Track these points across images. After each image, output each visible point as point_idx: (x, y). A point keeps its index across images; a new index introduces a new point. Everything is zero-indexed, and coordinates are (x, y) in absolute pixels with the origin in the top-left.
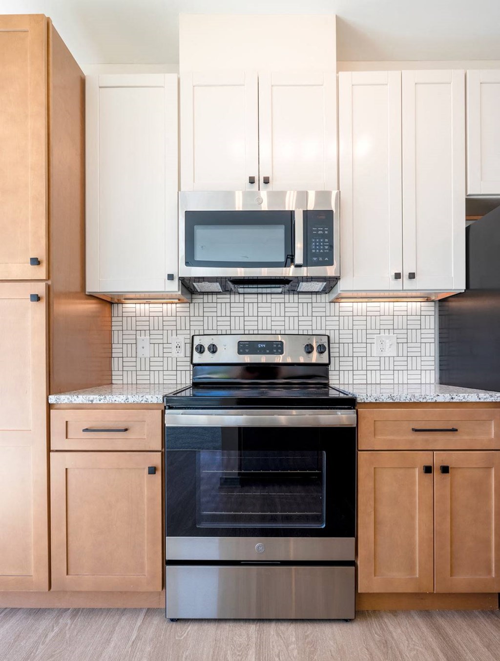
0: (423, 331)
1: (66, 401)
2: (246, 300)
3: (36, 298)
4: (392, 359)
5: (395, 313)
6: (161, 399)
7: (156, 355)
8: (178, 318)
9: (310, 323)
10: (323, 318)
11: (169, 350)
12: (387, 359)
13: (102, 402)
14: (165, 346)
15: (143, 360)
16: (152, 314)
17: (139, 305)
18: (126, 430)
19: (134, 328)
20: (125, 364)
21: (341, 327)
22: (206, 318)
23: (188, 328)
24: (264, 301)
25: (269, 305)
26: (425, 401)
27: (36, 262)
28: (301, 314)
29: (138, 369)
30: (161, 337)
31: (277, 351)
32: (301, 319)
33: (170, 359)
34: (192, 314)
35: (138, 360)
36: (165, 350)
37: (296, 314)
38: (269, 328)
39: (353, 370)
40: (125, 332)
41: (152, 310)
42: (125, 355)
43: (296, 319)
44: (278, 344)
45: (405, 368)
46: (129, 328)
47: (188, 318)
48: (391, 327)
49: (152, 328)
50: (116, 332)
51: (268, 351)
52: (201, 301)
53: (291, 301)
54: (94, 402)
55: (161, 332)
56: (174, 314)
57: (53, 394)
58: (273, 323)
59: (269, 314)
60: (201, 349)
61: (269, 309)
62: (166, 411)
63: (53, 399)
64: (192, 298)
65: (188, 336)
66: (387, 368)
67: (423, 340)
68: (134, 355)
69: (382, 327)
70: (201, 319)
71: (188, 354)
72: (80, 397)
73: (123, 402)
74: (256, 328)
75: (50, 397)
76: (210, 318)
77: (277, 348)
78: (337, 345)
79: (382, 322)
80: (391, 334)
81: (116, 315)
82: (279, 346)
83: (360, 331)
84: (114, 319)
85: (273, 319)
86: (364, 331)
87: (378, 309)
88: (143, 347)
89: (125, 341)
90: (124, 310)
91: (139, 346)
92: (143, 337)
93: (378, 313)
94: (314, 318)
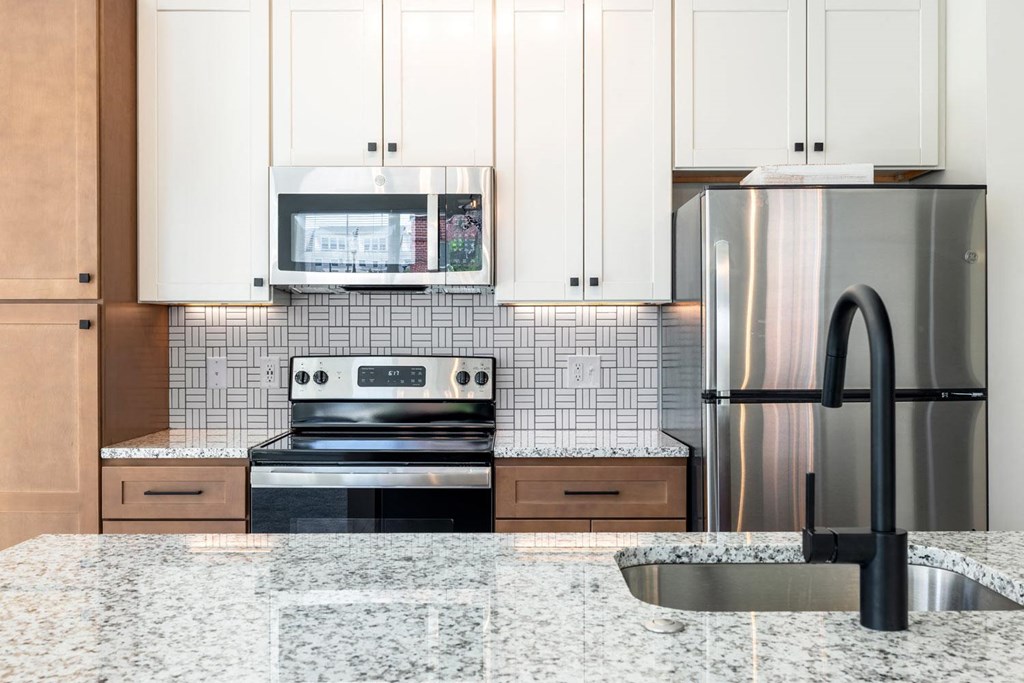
0: (640, 350)
1: (124, 456)
2: (373, 303)
3: (86, 325)
4: (593, 392)
5: (599, 323)
6: (246, 453)
7: (237, 385)
8: (270, 329)
9: (470, 337)
10: (490, 330)
11: (257, 378)
12: (586, 392)
13: (170, 456)
14: (250, 371)
15: (216, 392)
16: (229, 323)
17: (210, 308)
18: (200, 493)
19: (203, 344)
20: (189, 398)
21: (517, 344)
22: (312, 330)
23: (285, 343)
24: (401, 303)
25: (408, 310)
26: (579, 456)
27: (86, 278)
28: (456, 324)
29: (209, 405)
30: (244, 357)
31: (416, 381)
32: (455, 330)
33: (257, 391)
34: (291, 323)
35: (209, 392)
36: (250, 378)
37: (449, 324)
38: (408, 344)
39: (535, 409)
40: (189, 350)
41: (229, 316)
42: (189, 385)
43: (449, 330)
44: (417, 372)
45: (614, 405)
46: (196, 344)
47: (285, 329)
48: (593, 343)
49: (230, 344)
50: (175, 350)
51: (402, 382)
52: (305, 303)
53: (442, 303)
54: (160, 457)
55: (244, 350)
56: (264, 323)
57: (105, 446)
58: (415, 337)
59: (408, 323)
60: (303, 378)
61: (408, 317)
62: (252, 468)
63: (107, 453)
64: (291, 299)
65: (285, 357)
66: (586, 406)
67: (640, 364)
68: (203, 385)
69: (579, 344)
70: (305, 330)
71: (285, 384)
72: (142, 450)
73: (197, 457)
74: (388, 344)
75: (103, 450)
76: (319, 330)
77: (416, 377)
78: (511, 371)
79: (579, 337)
80: (593, 355)
81: (175, 323)
82: (420, 373)
83: (545, 350)
84: (171, 330)
85: (415, 330)
86: (552, 350)
87: (572, 316)
88: (217, 374)
89: (189, 364)
90: (188, 316)
91: (211, 372)
92: (216, 357)
93: (573, 323)
94: (476, 330)
